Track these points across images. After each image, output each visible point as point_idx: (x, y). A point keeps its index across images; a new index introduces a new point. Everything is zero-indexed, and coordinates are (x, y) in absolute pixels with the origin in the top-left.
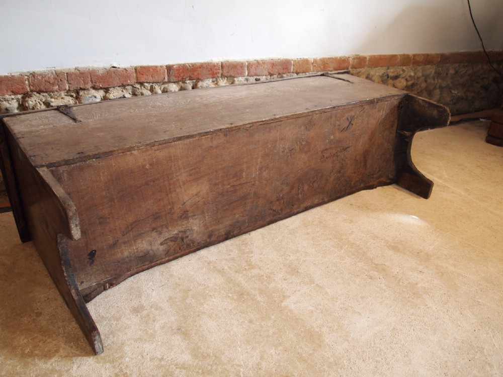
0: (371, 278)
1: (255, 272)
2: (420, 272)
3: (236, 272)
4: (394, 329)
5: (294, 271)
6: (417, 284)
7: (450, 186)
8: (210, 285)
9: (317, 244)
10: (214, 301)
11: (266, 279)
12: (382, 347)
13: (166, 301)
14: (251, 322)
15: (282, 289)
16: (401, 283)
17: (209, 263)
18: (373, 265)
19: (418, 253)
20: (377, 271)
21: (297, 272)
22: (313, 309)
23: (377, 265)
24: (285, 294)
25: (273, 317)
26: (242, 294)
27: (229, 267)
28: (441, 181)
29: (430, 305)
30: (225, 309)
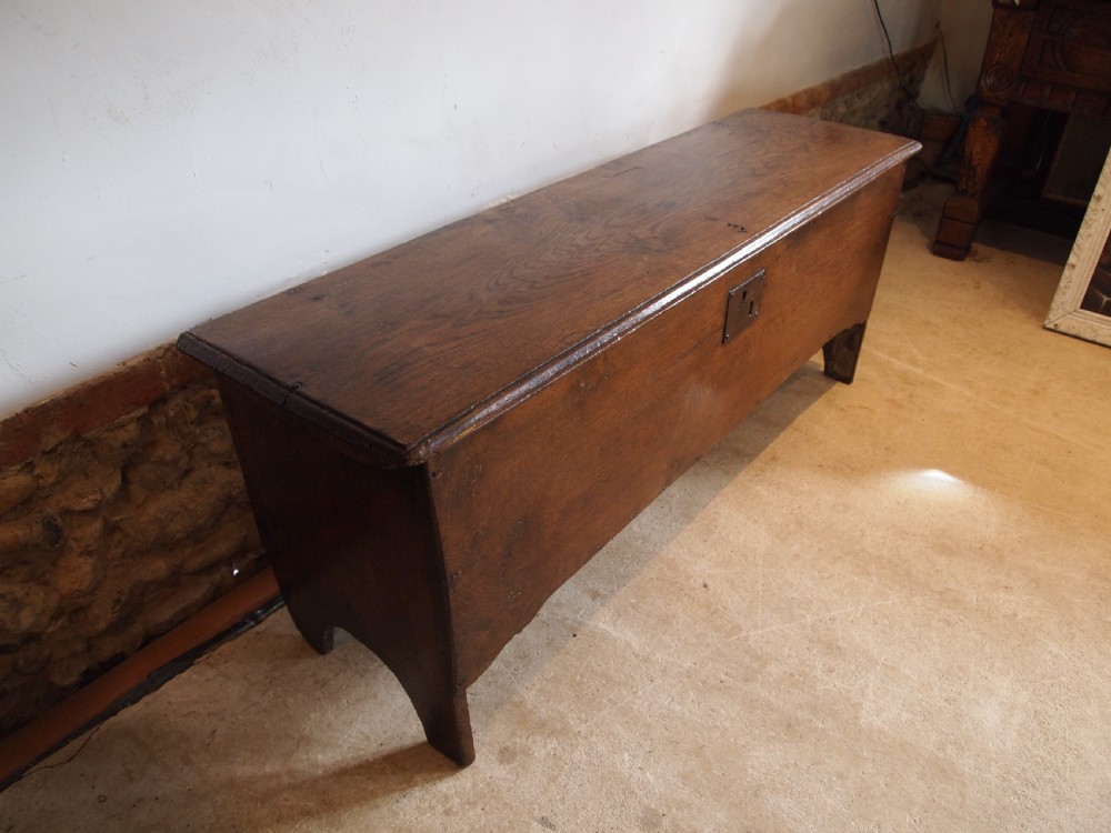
0: (949, 623)
1: (774, 669)
2: (1006, 587)
3: (747, 681)
4: (1036, 712)
5: (832, 648)
6: (1016, 616)
7: (942, 382)
8: (727, 725)
9: (826, 575)
10: (757, 757)
11: (801, 679)
12: (1042, 754)
13: (682, 786)
14: (840, 776)
15: (841, 694)
16: (994, 621)
17: (689, 677)
18: (937, 596)
19: (981, 549)
20: (949, 608)
21: (838, 648)
22: (909, 716)
23: (940, 593)
24: (852, 702)
25: (865, 754)
26: (789, 725)
27: (726, 674)
28: (920, 371)
29: (1055, 650)
30: (786, 766)
